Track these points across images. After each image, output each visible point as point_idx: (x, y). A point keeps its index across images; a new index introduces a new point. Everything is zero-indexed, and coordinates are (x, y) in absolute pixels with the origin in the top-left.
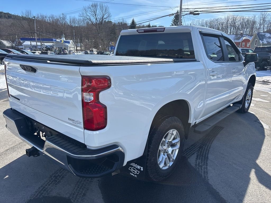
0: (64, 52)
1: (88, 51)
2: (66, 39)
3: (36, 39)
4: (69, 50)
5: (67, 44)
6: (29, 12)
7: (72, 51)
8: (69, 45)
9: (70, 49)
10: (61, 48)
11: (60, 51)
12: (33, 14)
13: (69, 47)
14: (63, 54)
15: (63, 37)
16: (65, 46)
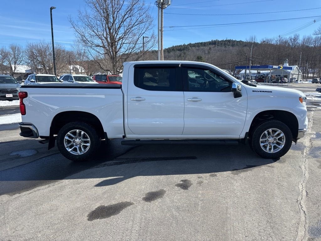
0: (282, 80)
1: (318, 79)
2: (289, 65)
3: (250, 67)
4: (291, 77)
5: (289, 71)
6: (254, 38)
7: (295, 78)
8: (292, 72)
9: (293, 76)
10: (279, 75)
11: (277, 79)
12: (257, 40)
13: (292, 74)
14: (280, 83)
15: (286, 63)
16: (287, 73)
